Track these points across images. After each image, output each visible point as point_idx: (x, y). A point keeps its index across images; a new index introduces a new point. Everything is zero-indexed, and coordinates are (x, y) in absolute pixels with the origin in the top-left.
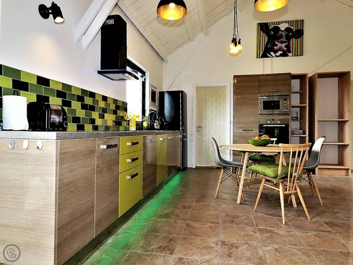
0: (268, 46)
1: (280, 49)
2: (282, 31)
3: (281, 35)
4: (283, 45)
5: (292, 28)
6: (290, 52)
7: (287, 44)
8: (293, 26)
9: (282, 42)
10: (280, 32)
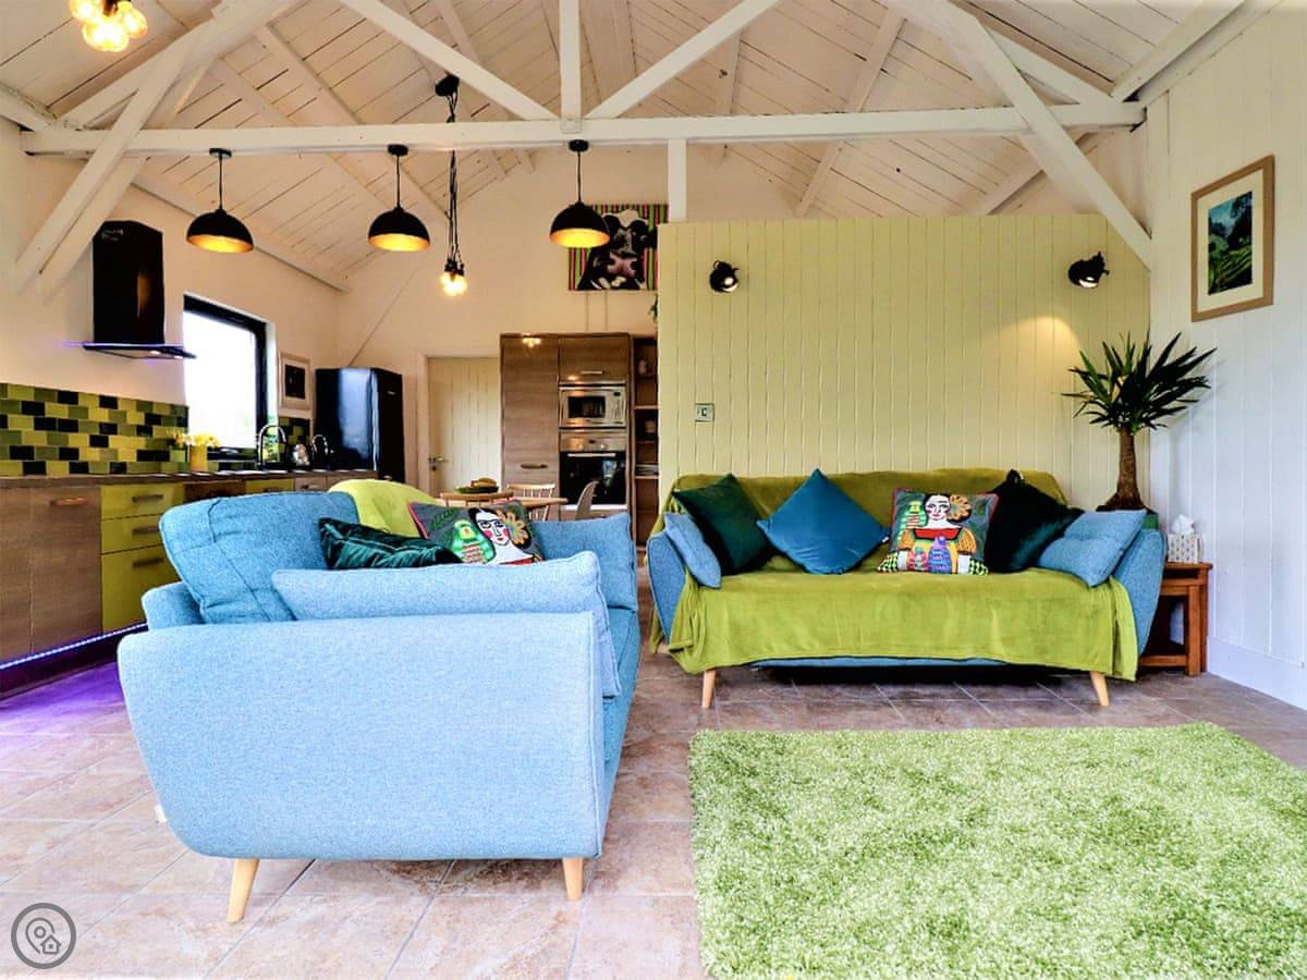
0: (595, 264)
1: (621, 272)
2: (625, 229)
3: (623, 237)
4: (628, 262)
5: (646, 222)
6: (642, 281)
7: (635, 260)
8: (648, 218)
9: (625, 256)
10: (621, 231)
